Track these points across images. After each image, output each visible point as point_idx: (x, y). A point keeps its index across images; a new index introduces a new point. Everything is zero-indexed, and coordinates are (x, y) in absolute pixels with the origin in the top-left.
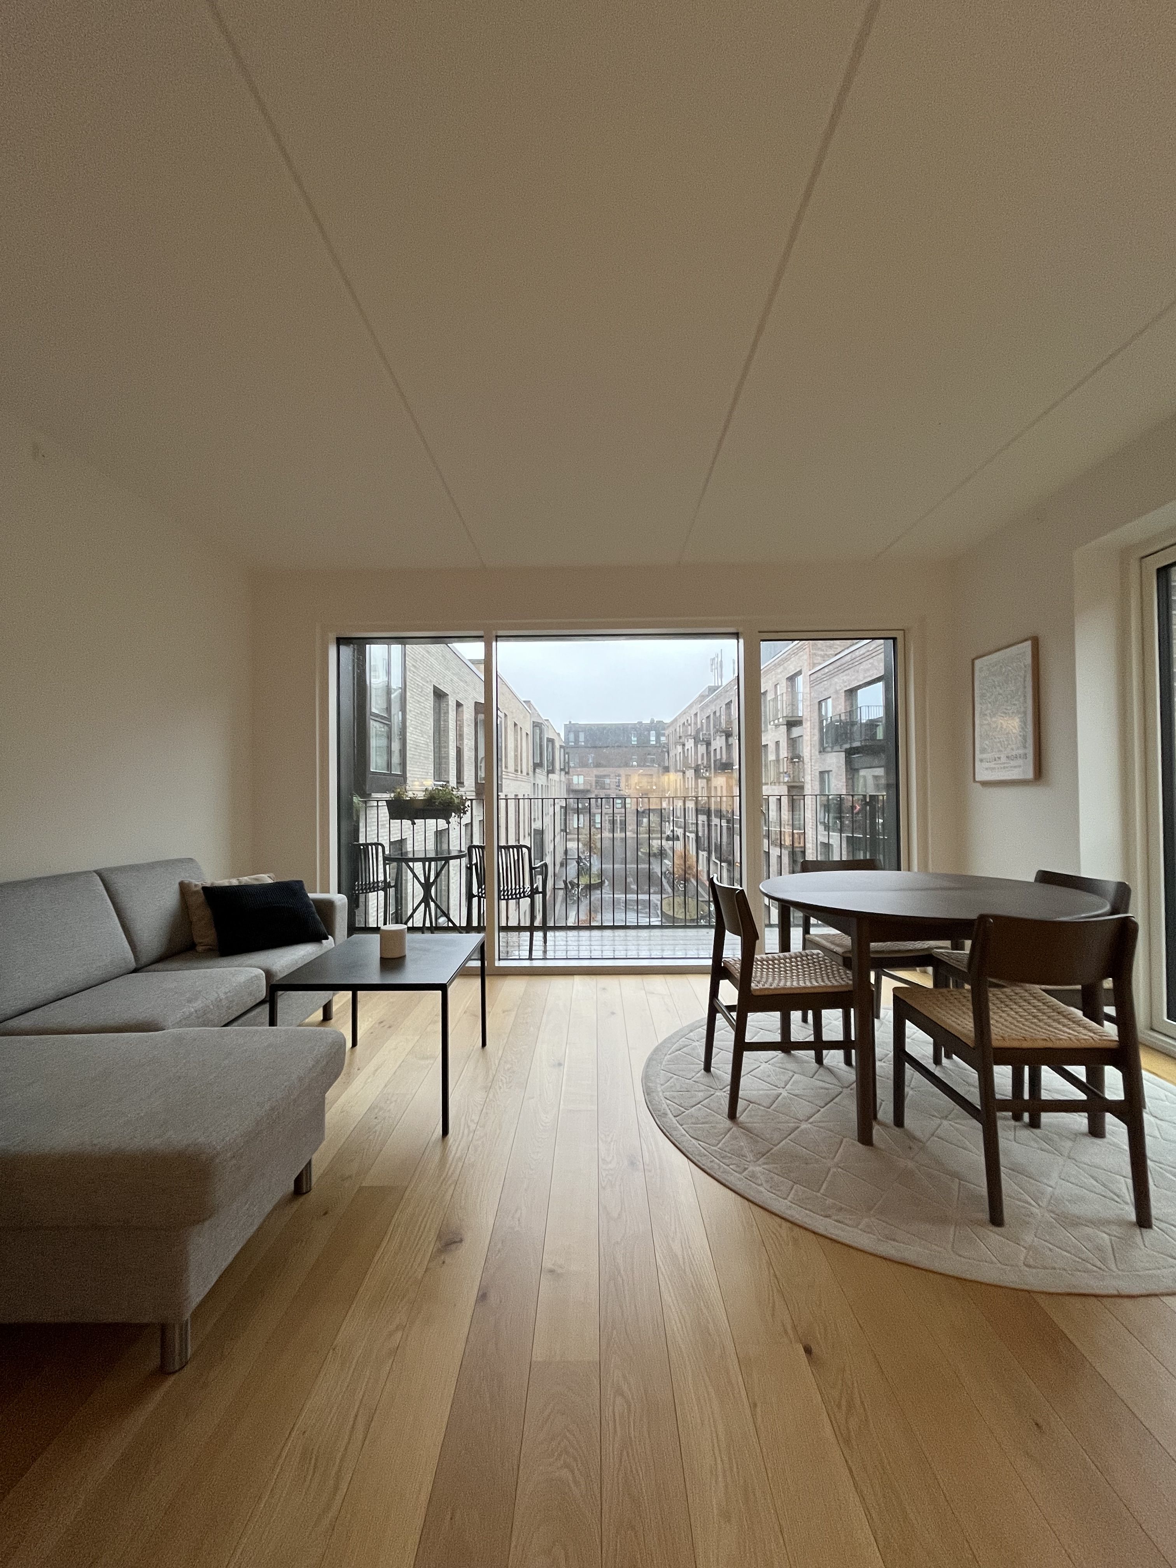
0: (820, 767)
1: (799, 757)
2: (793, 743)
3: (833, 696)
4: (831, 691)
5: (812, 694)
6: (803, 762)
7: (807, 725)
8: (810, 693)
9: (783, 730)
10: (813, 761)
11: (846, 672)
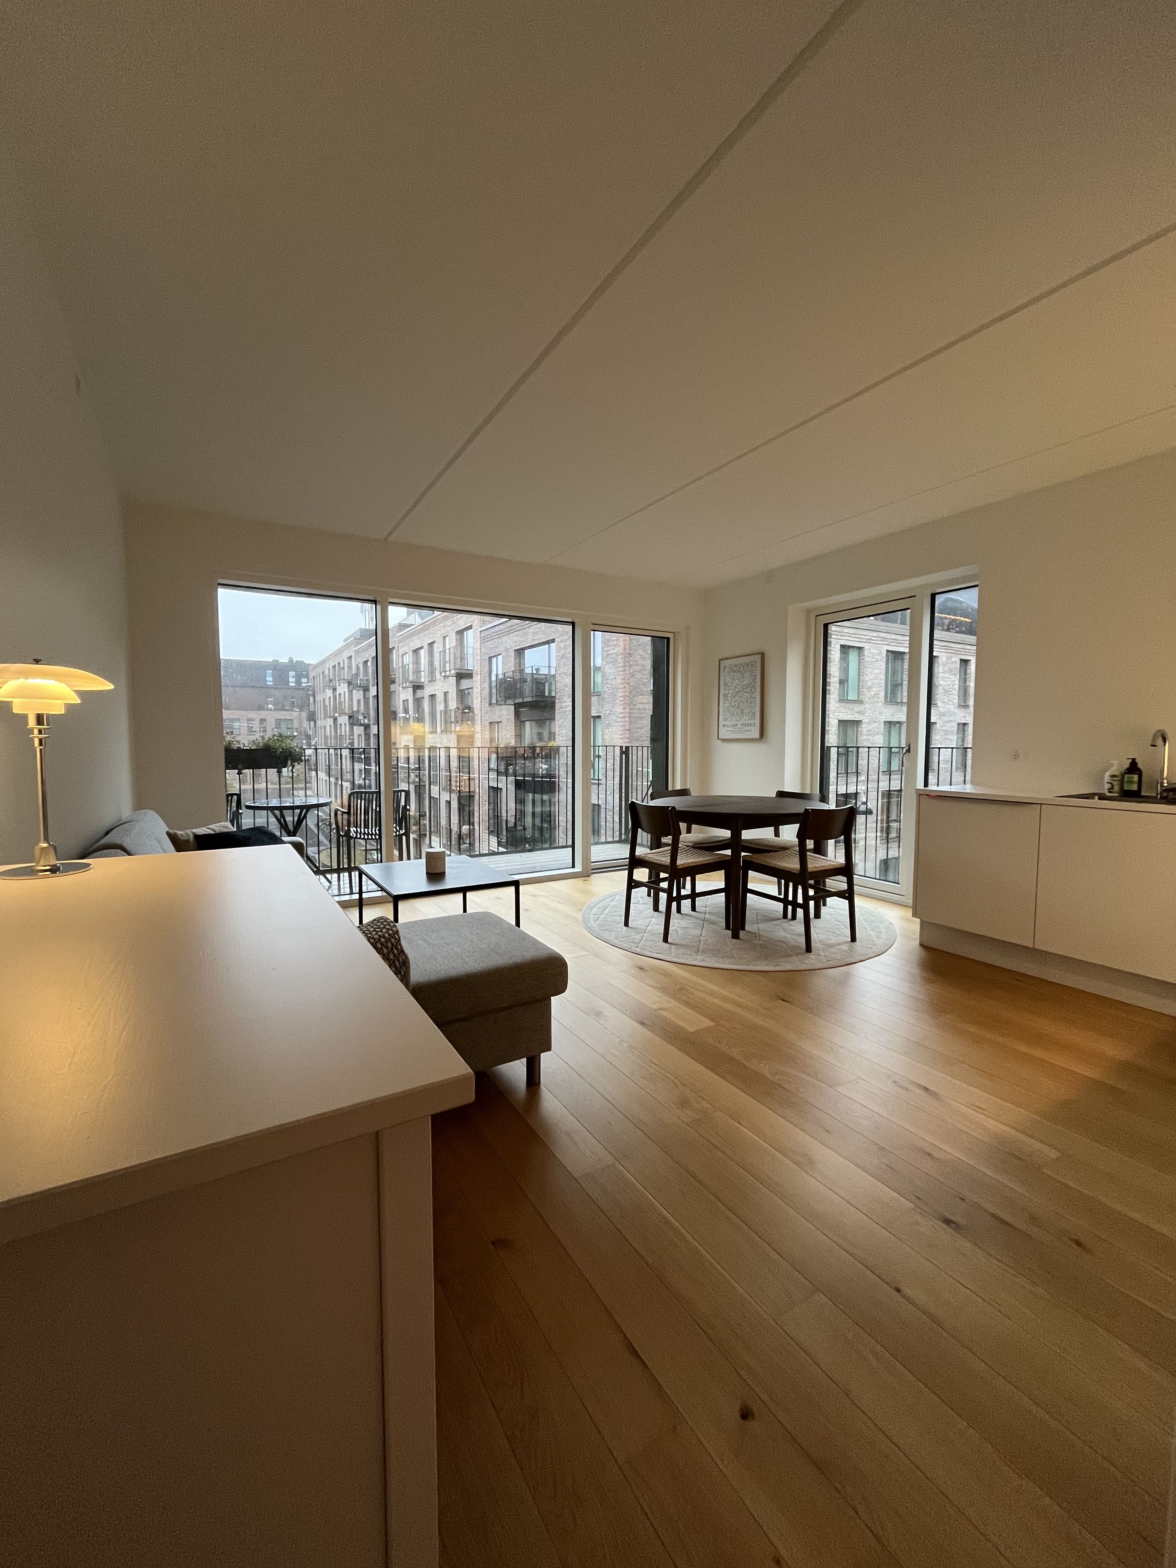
0: (490, 717)
1: (469, 708)
2: (462, 695)
3: (504, 654)
4: (501, 649)
5: (483, 650)
6: (473, 712)
7: (477, 678)
8: (481, 649)
9: (452, 682)
10: (482, 712)
11: (517, 633)
